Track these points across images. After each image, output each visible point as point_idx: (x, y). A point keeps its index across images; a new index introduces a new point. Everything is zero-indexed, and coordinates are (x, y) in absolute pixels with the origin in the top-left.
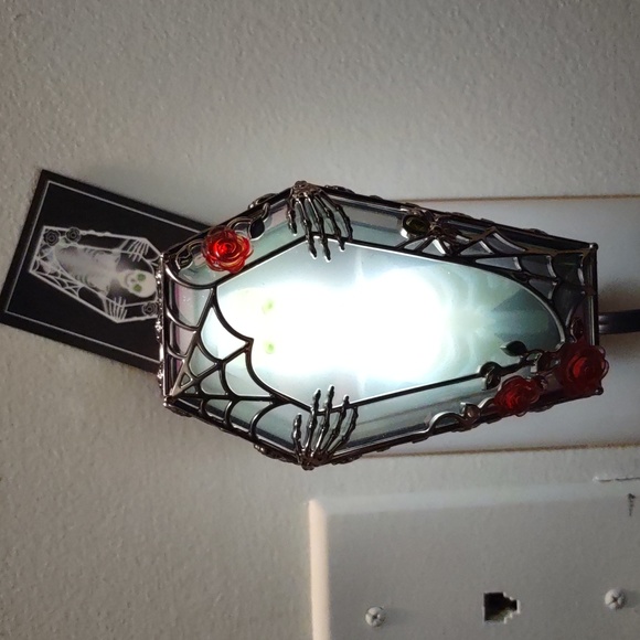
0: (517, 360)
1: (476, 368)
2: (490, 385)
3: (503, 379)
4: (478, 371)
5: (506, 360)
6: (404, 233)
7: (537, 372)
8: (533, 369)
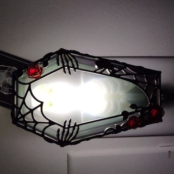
0: (134, 110)
1: (120, 113)
2: (125, 119)
3: (129, 117)
4: (121, 114)
5: (130, 110)
6: (96, 67)
7: (140, 114)
8: (139, 113)
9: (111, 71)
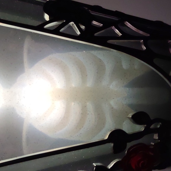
0: (140, 128)
1: (106, 134)
2: (117, 151)
4: (106, 138)
6: (47, 17)
7: (159, 139)
8: (156, 137)
9: (83, 27)
